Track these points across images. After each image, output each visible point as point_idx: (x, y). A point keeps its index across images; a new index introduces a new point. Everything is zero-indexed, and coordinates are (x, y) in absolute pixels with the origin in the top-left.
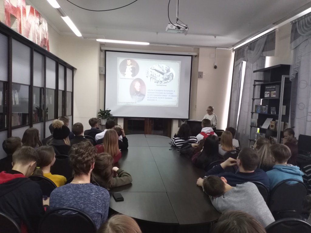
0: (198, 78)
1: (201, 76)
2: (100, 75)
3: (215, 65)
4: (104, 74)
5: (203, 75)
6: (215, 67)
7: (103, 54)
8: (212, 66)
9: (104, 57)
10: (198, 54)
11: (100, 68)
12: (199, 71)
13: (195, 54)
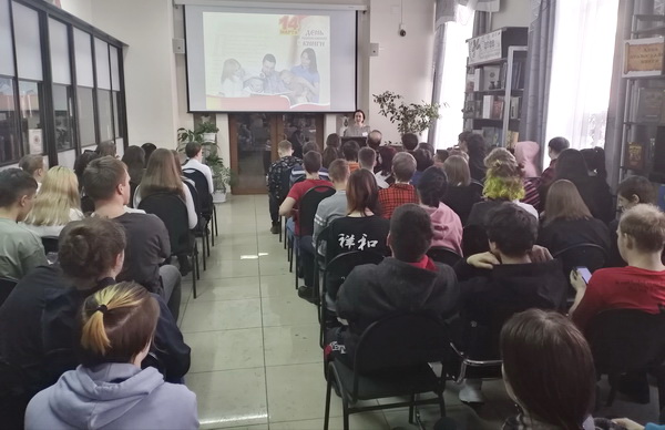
0: (371, 55)
1: (374, 52)
2: (176, 55)
3: (402, 28)
4: (185, 53)
5: (380, 49)
8: (397, 30)
9: (182, 19)
10: (369, 7)
11: (174, 42)
12: (372, 41)
13: (362, 8)
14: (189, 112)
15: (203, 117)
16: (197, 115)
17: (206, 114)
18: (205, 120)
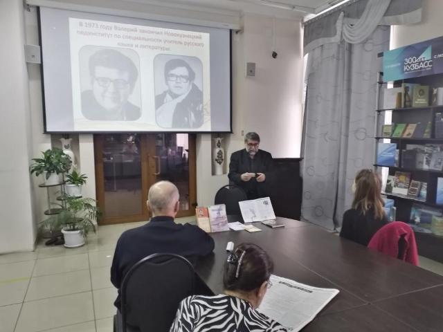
0: (247, 75)
1: (251, 71)
3: (273, 51)
4: (40, 63)
7: (32, 15)
8: (269, 53)
9: (36, 24)
11: (27, 49)
13: (235, 27)
14: (45, 132)
15: (63, 139)
16: (56, 137)
17: (66, 135)
18: (65, 142)
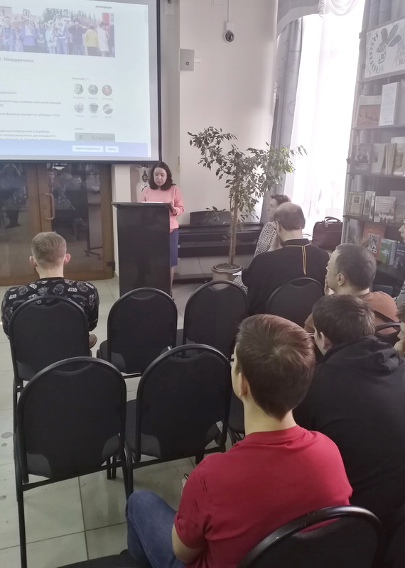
0: (182, 69)
1: (188, 63)
3: (228, 29)
5: (196, 60)
6: (229, 37)
8: (220, 33)
12: (184, 45)
